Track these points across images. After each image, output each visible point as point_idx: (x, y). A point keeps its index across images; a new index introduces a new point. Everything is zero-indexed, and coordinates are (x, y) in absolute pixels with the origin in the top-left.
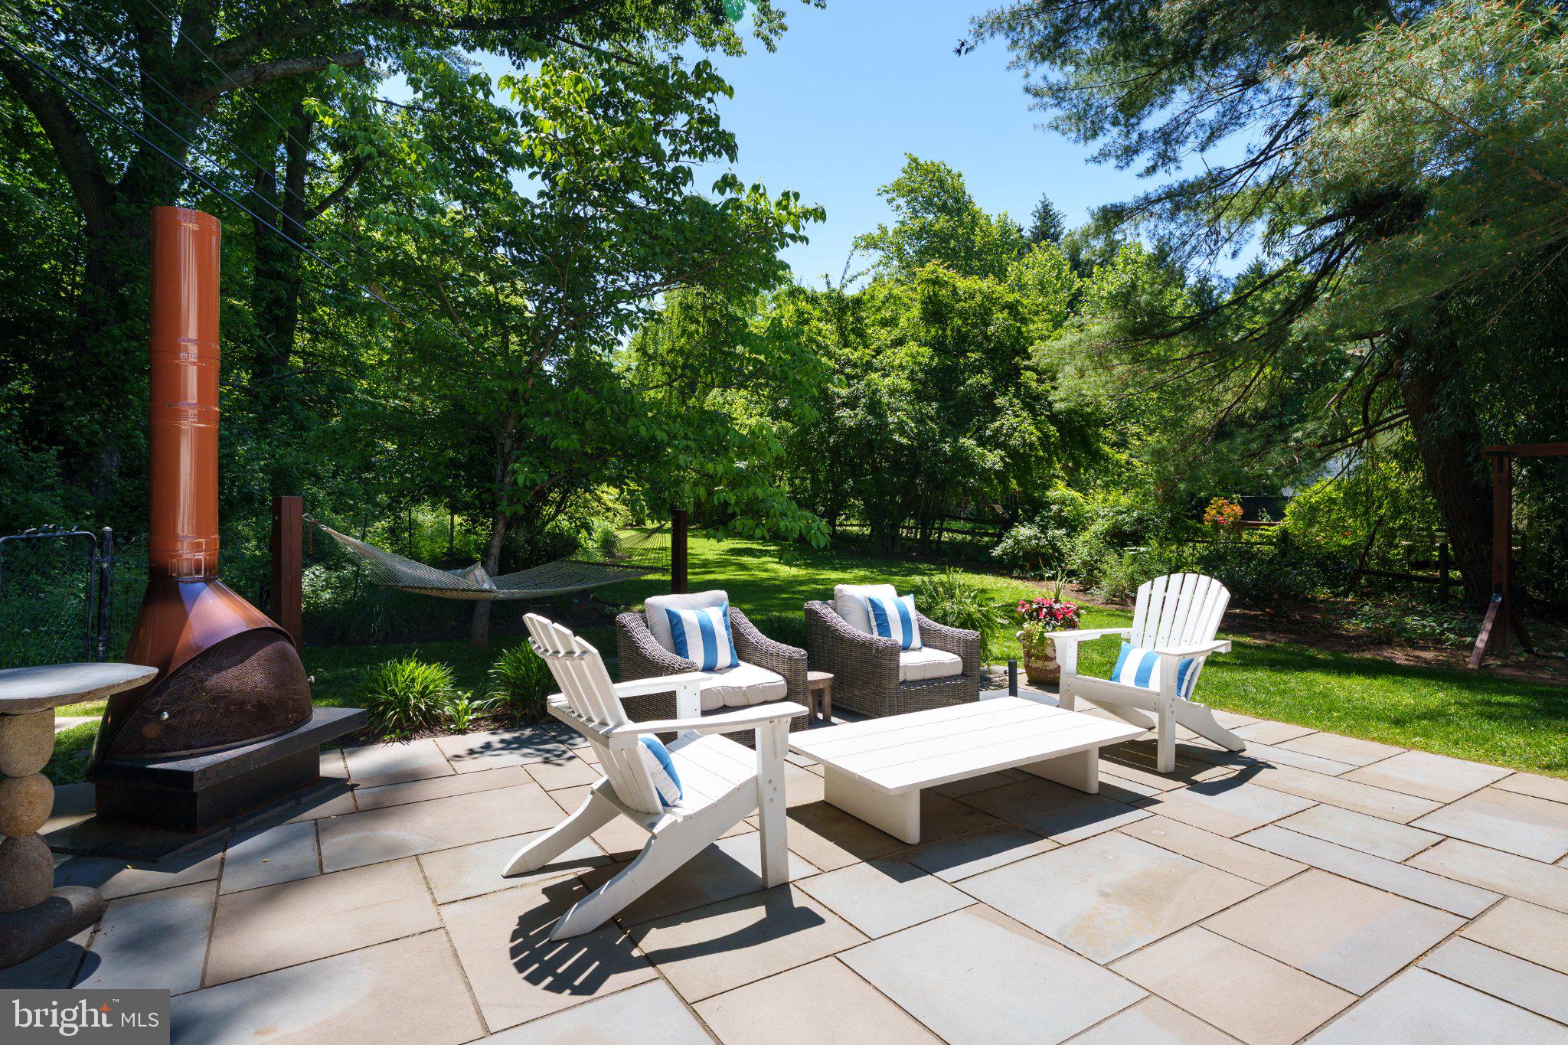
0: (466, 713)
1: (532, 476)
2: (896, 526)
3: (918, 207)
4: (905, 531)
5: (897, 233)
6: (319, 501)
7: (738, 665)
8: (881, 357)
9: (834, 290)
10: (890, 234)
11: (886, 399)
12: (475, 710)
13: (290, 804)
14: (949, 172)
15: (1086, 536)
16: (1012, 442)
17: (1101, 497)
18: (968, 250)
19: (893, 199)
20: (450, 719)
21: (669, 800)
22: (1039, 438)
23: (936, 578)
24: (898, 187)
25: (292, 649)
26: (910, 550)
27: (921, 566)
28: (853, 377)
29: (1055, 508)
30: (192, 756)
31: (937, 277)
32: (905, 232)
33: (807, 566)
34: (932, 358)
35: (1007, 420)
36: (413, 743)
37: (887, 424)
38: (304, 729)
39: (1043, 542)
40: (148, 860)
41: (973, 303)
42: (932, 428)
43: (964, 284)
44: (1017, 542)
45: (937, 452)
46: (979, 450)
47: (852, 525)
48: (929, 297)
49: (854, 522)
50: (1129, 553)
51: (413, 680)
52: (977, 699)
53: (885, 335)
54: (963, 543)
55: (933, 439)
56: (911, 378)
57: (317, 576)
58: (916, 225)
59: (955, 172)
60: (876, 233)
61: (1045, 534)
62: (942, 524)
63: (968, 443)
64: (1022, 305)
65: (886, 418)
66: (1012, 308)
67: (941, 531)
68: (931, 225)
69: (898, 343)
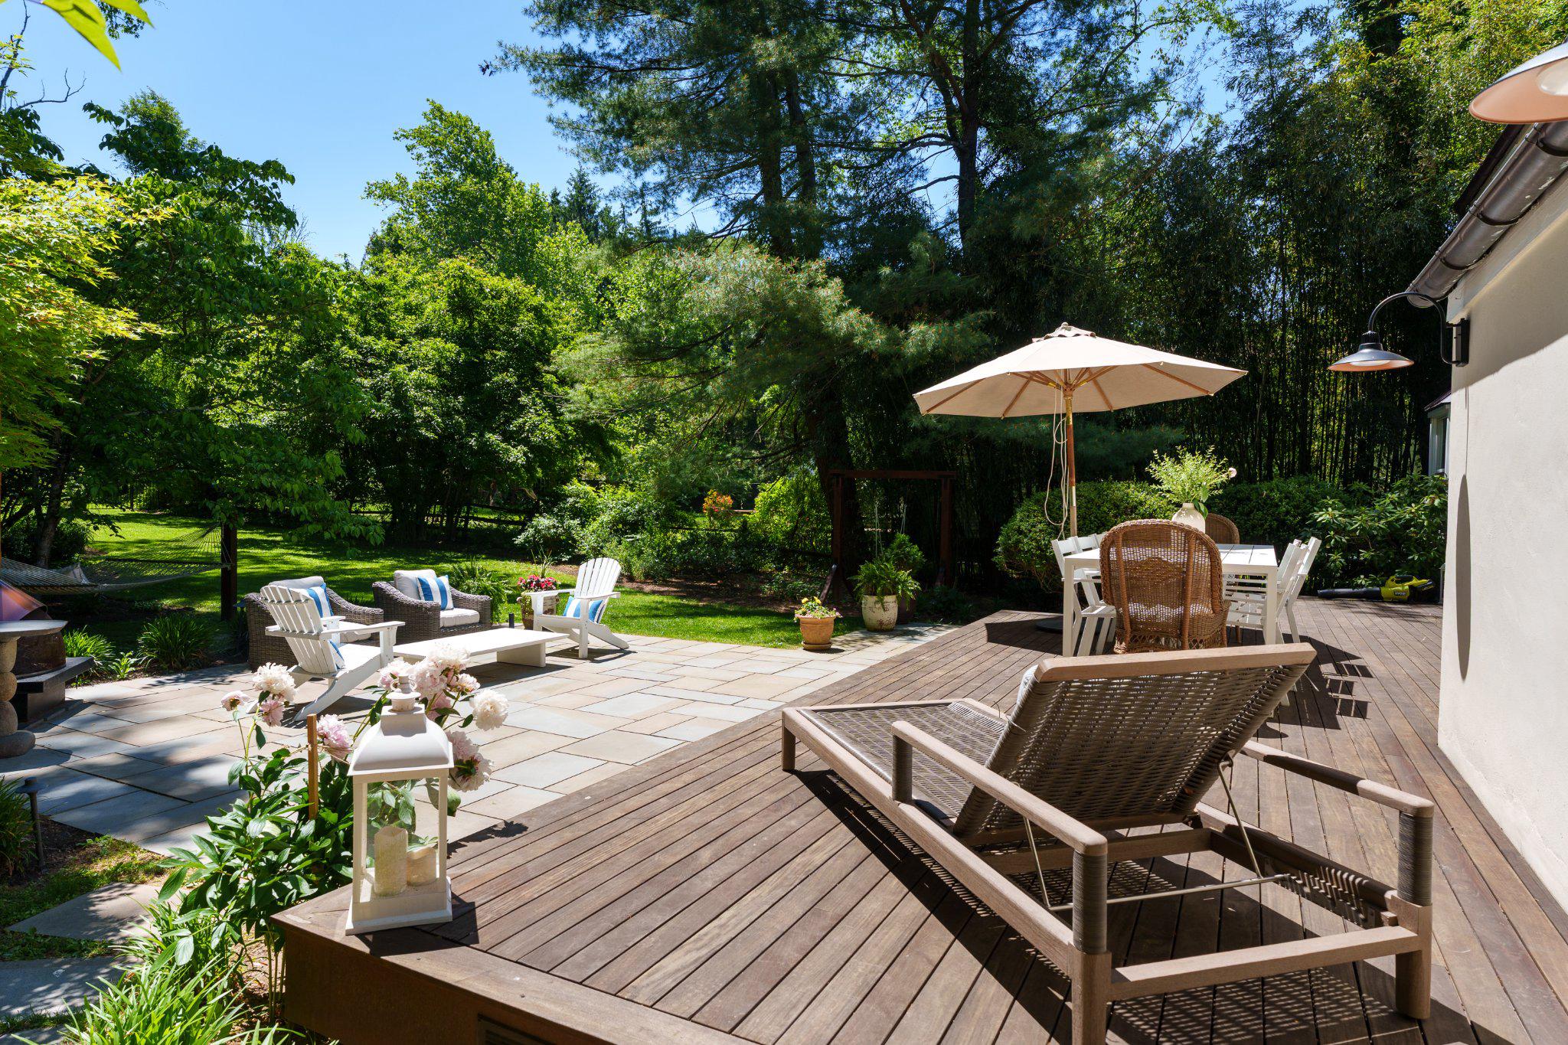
0: (126, 667)
2: (423, 512)
3: (442, 161)
4: (430, 519)
5: (419, 188)
8: (406, 348)
10: (411, 187)
11: (412, 393)
14: (477, 130)
15: (595, 525)
16: (534, 439)
17: (611, 490)
18: (500, 217)
19: (414, 147)
22: (558, 437)
23: (463, 565)
24: (420, 135)
26: (436, 537)
27: (448, 554)
28: (376, 367)
29: (570, 500)
31: (464, 274)
32: (428, 188)
33: (329, 557)
34: (458, 354)
35: (531, 418)
37: (413, 418)
39: (560, 530)
41: (499, 302)
42: (457, 422)
43: (492, 282)
44: (538, 531)
45: (463, 446)
46: (503, 445)
48: (456, 292)
50: (627, 540)
53: (410, 324)
54: (489, 529)
55: (460, 433)
56: (437, 370)
58: (438, 181)
59: (483, 130)
60: (394, 182)
61: (563, 523)
62: (468, 512)
63: (493, 438)
64: (547, 308)
65: (413, 412)
66: (537, 310)
67: (467, 519)
68: (457, 184)
69: (423, 333)
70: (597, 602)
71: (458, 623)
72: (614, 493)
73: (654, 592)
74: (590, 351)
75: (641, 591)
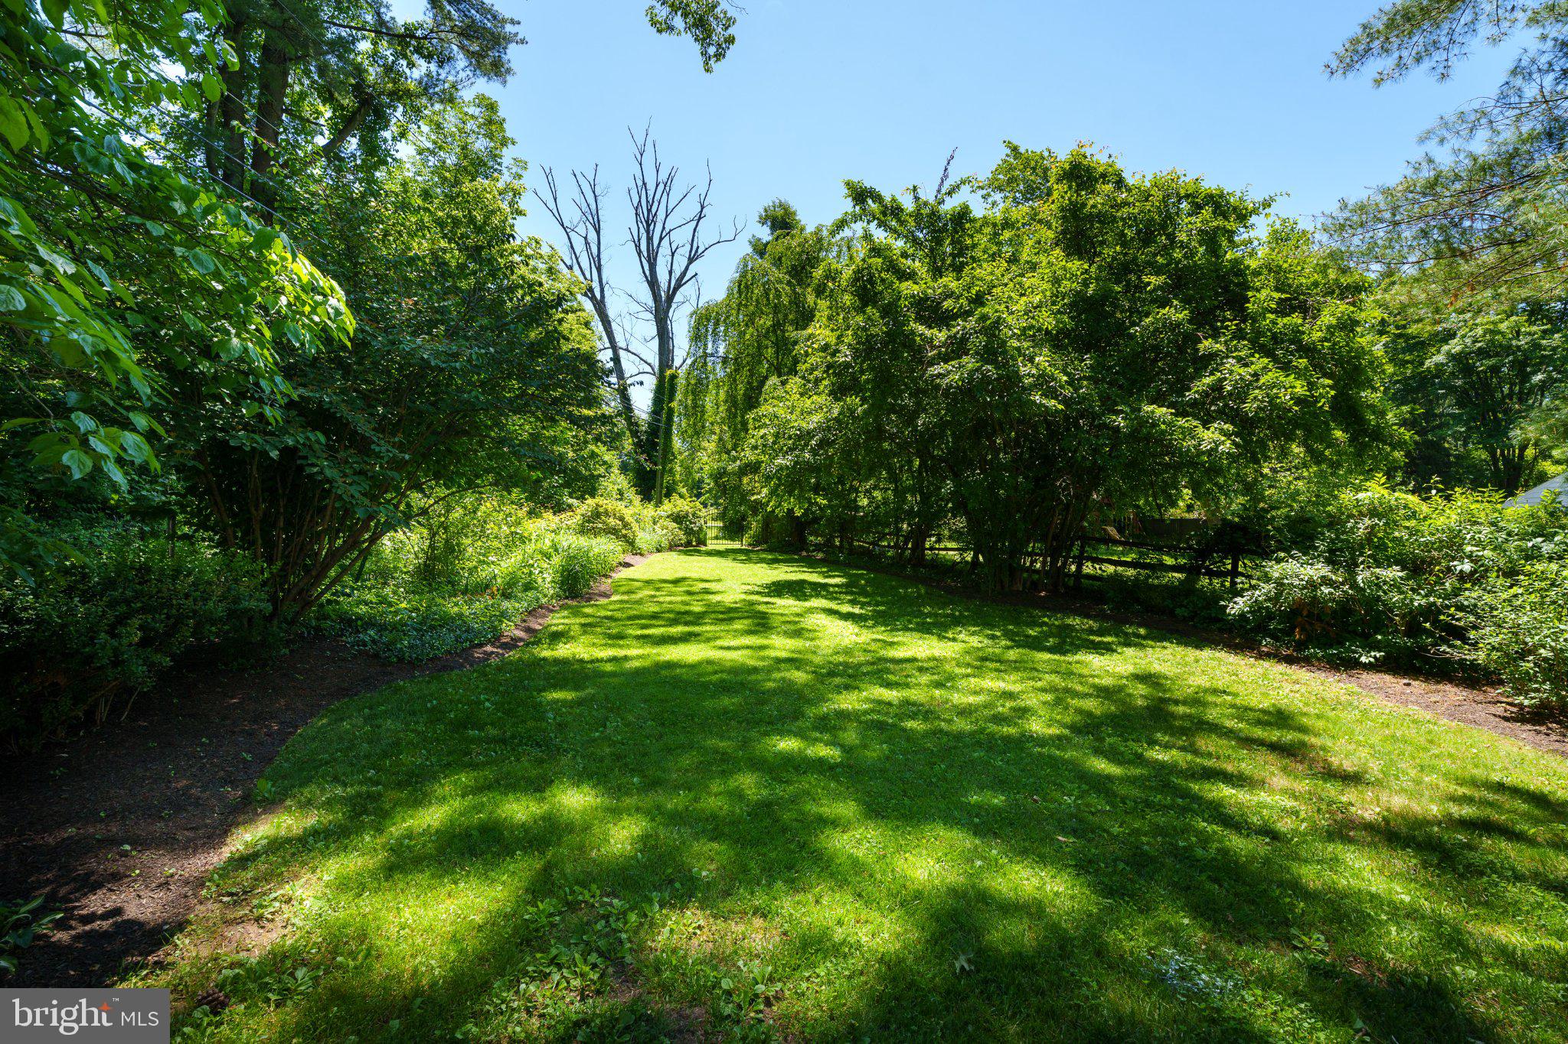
2: (1017, 551)
4: (1028, 559)
9: (926, 204)
11: (1014, 340)
26: (1035, 586)
34: (1087, 280)
35: (1230, 373)
37: (1020, 378)
45: (1101, 430)
46: (1180, 423)
47: (946, 549)
49: (950, 545)
62: (1081, 551)
63: (1158, 412)
65: (1017, 368)
67: (1081, 561)
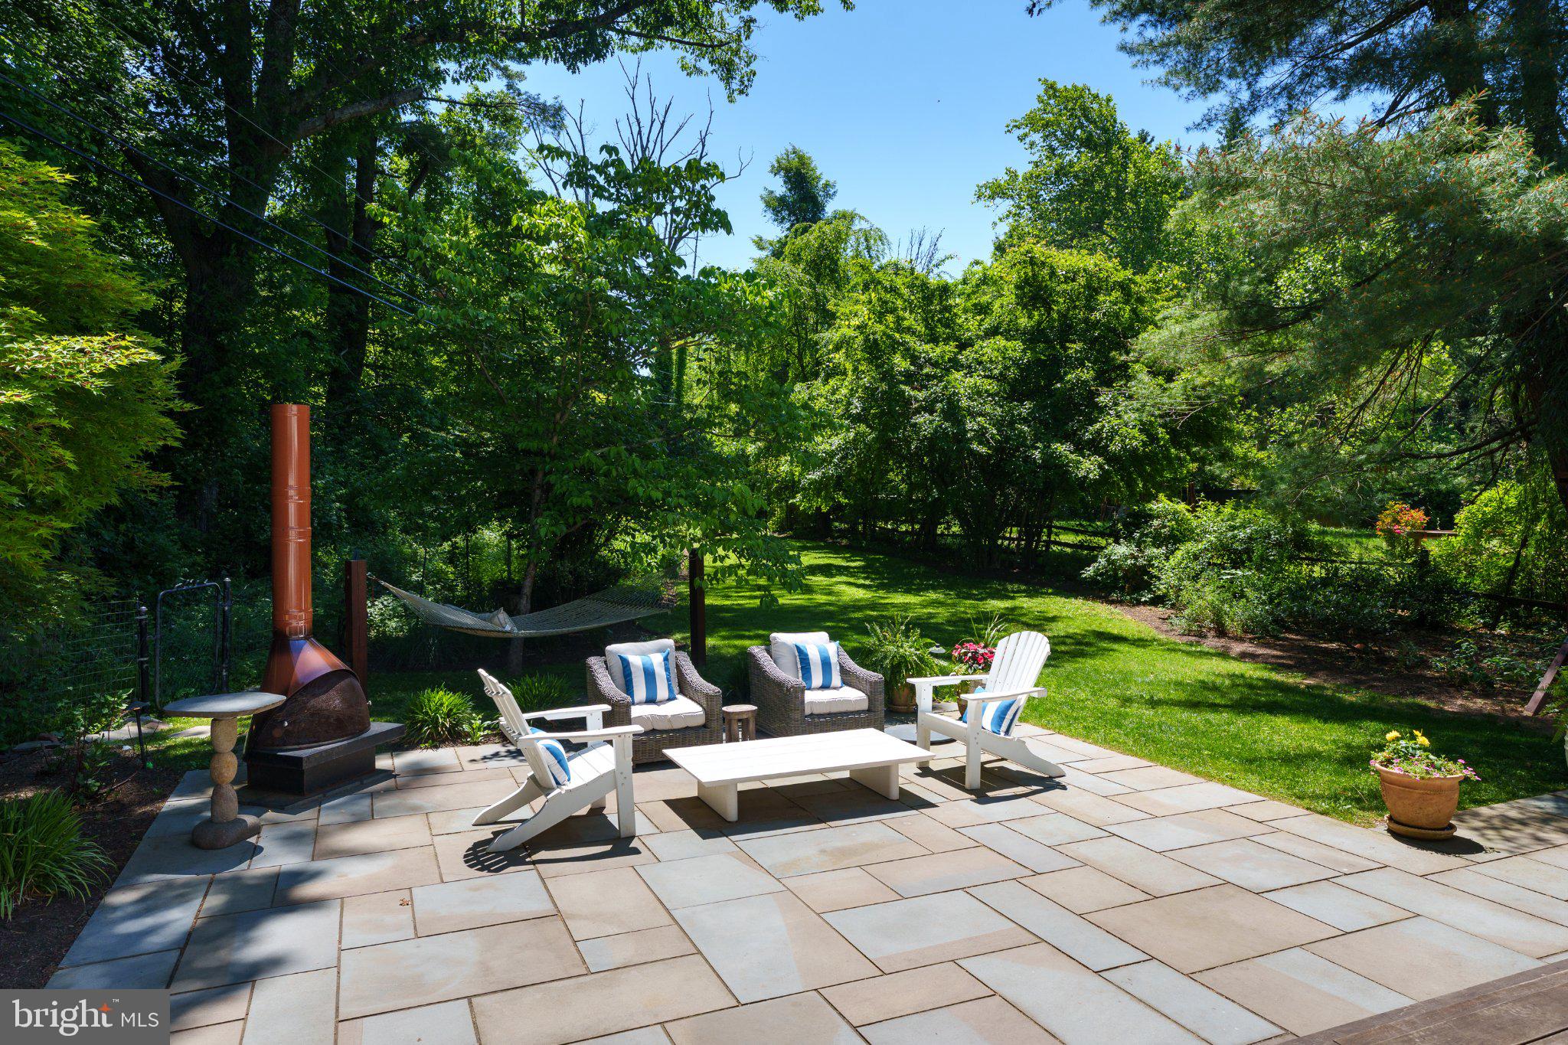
0: (479, 730)
1: (553, 529)
3: (1055, 144)
4: (1005, 543)
5: (1029, 178)
6: (390, 522)
7: (674, 698)
8: (966, 352)
10: (1020, 179)
11: (964, 403)
12: (485, 729)
13: (357, 783)
14: (1096, 97)
15: (1179, 556)
16: (1112, 448)
17: (1213, 509)
18: (1120, 190)
19: (1026, 135)
20: (468, 735)
21: (560, 780)
22: (1144, 443)
24: (1031, 122)
25: (358, 684)
26: (1010, 565)
27: (1009, 587)
28: (931, 378)
29: (1156, 523)
30: (300, 749)
31: (1033, 257)
32: (1038, 177)
34: (1024, 351)
35: (1109, 422)
36: (440, 750)
37: (966, 432)
38: (365, 735)
39: (1140, 561)
40: (280, 808)
41: (1075, 284)
42: (1020, 432)
44: (1110, 562)
45: (1028, 459)
46: (1073, 457)
48: (1026, 280)
50: (1223, 577)
51: (442, 705)
52: (882, 730)
55: (1022, 445)
56: (1002, 375)
57: (385, 606)
58: (1050, 166)
59: (1103, 95)
60: (1003, 178)
61: (1143, 552)
62: (1049, 536)
63: (1061, 448)
64: (1135, 283)
65: (964, 424)
66: (1124, 287)
67: (1049, 543)
68: (1071, 164)
69: (993, 332)
70: (1007, 702)
71: (834, 710)
72: (1218, 512)
73: (1243, 656)
74: (1178, 329)
75: (1224, 655)
